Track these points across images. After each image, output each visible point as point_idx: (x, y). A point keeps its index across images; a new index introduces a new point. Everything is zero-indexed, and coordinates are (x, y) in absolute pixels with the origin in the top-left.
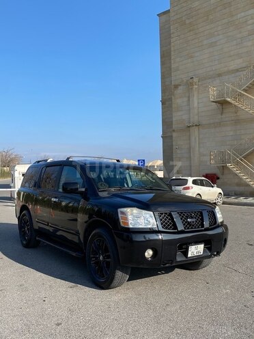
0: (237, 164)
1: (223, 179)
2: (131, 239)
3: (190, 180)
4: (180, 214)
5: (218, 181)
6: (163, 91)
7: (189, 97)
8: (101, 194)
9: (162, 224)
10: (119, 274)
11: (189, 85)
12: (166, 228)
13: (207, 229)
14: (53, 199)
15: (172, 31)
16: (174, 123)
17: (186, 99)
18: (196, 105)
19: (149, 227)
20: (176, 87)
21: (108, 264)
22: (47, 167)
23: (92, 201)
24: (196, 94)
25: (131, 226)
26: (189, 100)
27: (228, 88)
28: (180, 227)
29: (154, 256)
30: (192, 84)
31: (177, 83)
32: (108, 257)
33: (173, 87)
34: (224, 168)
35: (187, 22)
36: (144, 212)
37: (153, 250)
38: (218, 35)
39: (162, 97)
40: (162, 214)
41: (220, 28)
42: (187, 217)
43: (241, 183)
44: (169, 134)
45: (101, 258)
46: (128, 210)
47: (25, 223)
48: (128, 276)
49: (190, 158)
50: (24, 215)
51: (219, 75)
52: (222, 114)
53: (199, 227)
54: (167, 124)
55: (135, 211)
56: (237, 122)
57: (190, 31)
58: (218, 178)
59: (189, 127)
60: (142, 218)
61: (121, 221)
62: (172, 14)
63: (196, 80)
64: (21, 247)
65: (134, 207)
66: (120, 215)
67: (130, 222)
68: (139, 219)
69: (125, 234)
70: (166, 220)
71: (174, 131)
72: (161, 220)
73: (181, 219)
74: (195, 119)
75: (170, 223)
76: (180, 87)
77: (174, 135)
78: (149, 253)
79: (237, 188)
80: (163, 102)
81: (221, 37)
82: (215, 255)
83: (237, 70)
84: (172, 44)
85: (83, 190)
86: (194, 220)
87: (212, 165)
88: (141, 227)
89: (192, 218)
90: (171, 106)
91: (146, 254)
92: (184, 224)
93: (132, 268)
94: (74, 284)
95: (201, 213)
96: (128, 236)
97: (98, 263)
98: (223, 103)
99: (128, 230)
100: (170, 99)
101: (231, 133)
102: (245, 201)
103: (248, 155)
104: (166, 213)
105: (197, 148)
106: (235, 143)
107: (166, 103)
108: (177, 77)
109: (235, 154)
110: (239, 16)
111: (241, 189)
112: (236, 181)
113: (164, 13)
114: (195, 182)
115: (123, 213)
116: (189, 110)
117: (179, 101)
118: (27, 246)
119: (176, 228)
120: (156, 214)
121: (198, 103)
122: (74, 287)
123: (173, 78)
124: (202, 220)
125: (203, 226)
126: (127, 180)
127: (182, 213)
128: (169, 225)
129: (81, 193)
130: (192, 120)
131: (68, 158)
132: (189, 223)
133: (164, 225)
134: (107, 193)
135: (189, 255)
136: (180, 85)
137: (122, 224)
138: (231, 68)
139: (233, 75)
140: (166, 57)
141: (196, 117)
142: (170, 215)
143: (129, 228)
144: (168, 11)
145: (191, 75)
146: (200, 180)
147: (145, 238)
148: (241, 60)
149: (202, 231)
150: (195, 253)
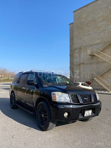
0: (98, 78)
1: (92, 84)
2: (57, 107)
3: (80, 83)
4: (81, 95)
5: (90, 84)
6: (70, 51)
7: (80, 53)
8: (44, 86)
9: (72, 100)
10: (51, 124)
11: (80, 49)
12: (74, 102)
13: (93, 103)
14: (24, 88)
15: (74, 30)
16: (74, 62)
17: (79, 54)
18: (82, 56)
19: (66, 101)
20: (75, 49)
21: (46, 119)
22: (22, 74)
23: (40, 89)
24: (82, 52)
25: (57, 101)
26: (80, 54)
27: (95, 50)
28: (81, 102)
29: (68, 116)
30: (81, 49)
31: (76, 48)
32: (46, 115)
33: (74, 50)
34: (93, 80)
35: (80, 26)
36: (64, 94)
37: (68, 113)
38: (91, 31)
39: (70, 53)
40: (72, 95)
41: (92, 29)
42: (84, 97)
43: (99, 85)
44: (72, 67)
45: (43, 115)
46: (56, 93)
47: (13, 98)
48: (55, 125)
49: (80, 76)
50: (12, 95)
51: (91, 46)
52: (92, 60)
53: (89, 102)
54: (72, 63)
55: (60, 93)
56: (98, 63)
57: (81, 30)
58: (90, 83)
59: (80, 64)
60: (63, 97)
61: (53, 98)
62: (74, 24)
63: (82, 47)
64: (10, 108)
65: (59, 91)
66: (52, 95)
67: (57, 99)
68: (61, 97)
69: (55, 105)
70: (74, 98)
71: (74, 65)
72: (72, 98)
73: (82, 98)
74: (82, 61)
75: (76, 100)
76: (77, 50)
77: (74, 67)
78: (66, 114)
79: (97, 87)
80: (70, 55)
81: (92, 32)
82: (96, 115)
83: (98, 44)
84: (74, 34)
85: (36, 84)
86: (87, 99)
87: (88, 79)
88: (62, 101)
89: (86, 97)
90: (73, 57)
91: (64, 115)
92: (83, 101)
93: (57, 121)
94: (29, 128)
95: (90, 95)
96: (56, 106)
97: (41, 118)
98: (92, 56)
99: (56, 103)
100: (73, 54)
101: (96, 67)
102: (105, 92)
103: (102, 75)
104: (74, 95)
105: (83, 72)
106: (97, 70)
107: (72, 56)
108: (76, 46)
109: (97, 75)
110: (99, 25)
111: (99, 88)
112: (97, 84)
113: (71, 24)
114: (82, 84)
115: (54, 94)
116: (80, 58)
117: (76, 55)
118: (13, 108)
119: (79, 102)
120: (70, 95)
121: (83, 56)
122: (30, 129)
123: (74, 46)
124: (91, 99)
125: (91, 101)
126: (56, 81)
127: (82, 95)
128: (76, 101)
129: (35, 85)
130: (81, 62)
131: (31, 71)
132: (85, 100)
133: (74, 101)
134: (47, 85)
135: (85, 116)
136: (77, 49)
137: (53, 100)
138: (96, 43)
139: (96, 46)
140: (72, 39)
141: (83, 61)
142: (76, 96)
143: (56, 102)
144: (73, 23)
145: (81, 45)
146: (84, 84)
147: (64, 107)
148: (99, 40)
149: (91, 104)
150: (88, 115)
